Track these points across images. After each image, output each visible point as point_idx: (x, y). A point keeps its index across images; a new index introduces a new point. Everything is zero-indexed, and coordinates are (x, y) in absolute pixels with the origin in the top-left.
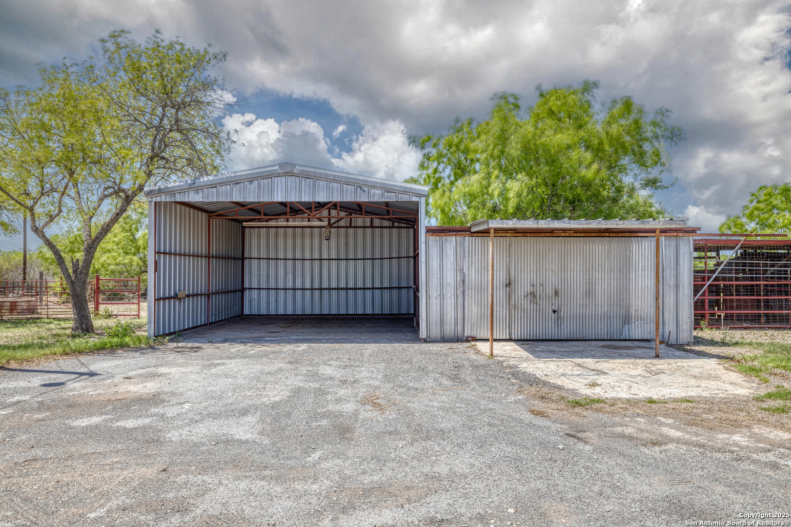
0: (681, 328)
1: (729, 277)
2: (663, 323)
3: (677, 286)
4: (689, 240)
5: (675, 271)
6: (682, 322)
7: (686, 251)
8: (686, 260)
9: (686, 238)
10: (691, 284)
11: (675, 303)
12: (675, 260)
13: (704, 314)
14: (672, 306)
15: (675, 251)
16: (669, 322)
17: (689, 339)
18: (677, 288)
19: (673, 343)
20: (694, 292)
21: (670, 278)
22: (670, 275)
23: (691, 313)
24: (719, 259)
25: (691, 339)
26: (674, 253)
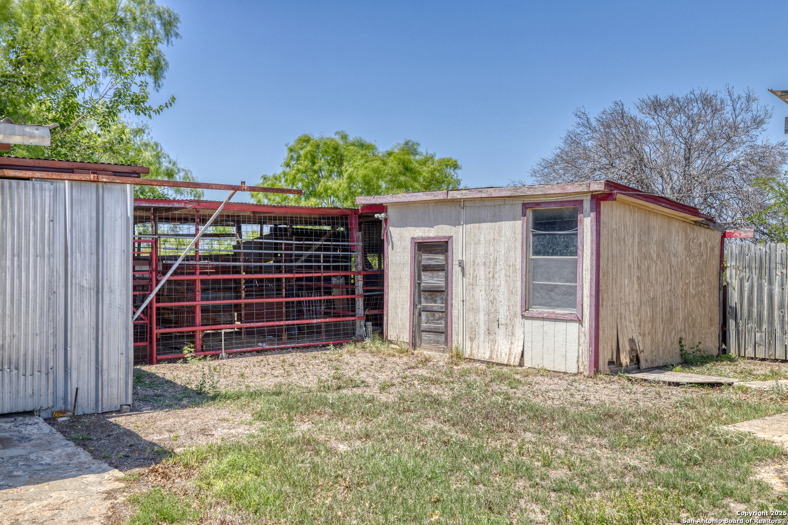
0: (105, 377)
1: (255, 267)
2: (66, 371)
3: (98, 290)
4: (125, 191)
5: (94, 257)
6: (109, 365)
7: (119, 215)
8: (118, 234)
9: (118, 187)
10: (127, 283)
11: (94, 325)
12: (94, 233)
13: (193, 332)
14: (86, 331)
15: (94, 214)
16: (78, 369)
17: (124, 399)
18: (98, 292)
19: (87, 411)
20: (134, 301)
21: (82, 272)
22: (83, 266)
23: (127, 344)
24: (241, 238)
25: (127, 398)
26: (91, 218)
